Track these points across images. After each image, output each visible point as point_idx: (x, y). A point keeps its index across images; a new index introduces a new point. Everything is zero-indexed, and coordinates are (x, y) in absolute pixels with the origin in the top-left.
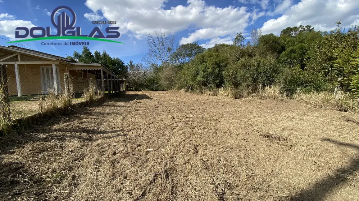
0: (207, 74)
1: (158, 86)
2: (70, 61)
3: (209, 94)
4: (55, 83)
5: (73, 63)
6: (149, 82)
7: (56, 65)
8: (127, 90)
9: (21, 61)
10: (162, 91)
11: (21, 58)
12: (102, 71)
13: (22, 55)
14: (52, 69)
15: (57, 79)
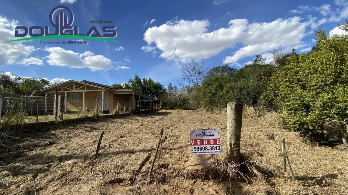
0: (213, 95)
1: (190, 105)
2: (114, 88)
3: (217, 113)
4: (103, 103)
5: (116, 90)
6: (182, 102)
7: (105, 92)
8: (162, 108)
9: (87, 90)
10: (192, 110)
11: (87, 88)
12: (133, 95)
13: (87, 86)
14: (102, 94)
15: (104, 101)
